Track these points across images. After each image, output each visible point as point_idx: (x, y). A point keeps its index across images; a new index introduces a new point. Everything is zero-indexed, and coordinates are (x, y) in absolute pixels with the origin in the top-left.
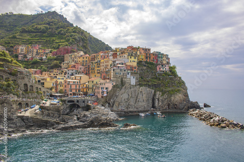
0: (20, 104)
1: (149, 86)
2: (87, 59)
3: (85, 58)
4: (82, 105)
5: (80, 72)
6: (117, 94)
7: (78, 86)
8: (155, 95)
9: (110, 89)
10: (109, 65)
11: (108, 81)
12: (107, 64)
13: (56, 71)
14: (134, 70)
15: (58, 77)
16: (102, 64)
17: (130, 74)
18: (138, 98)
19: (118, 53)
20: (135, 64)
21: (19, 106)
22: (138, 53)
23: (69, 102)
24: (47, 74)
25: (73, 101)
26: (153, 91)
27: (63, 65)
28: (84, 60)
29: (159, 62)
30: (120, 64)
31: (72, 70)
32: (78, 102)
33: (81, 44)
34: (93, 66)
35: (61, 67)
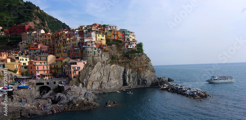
1: (120, 64)
2: (50, 38)
3: (47, 37)
4: (52, 86)
5: (44, 52)
6: (90, 73)
7: (45, 67)
8: (125, 72)
9: (82, 68)
10: (77, 44)
11: (79, 60)
12: (74, 42)
13: (13, 52)
14: (104, 48)
15: (20, 58)
16: (68, 43)
17: (100, 52)
18: (110, 76)
19: (85, 31)
20: (104, 42)
22: (106, 31)
23: (38, 84)
24: (5, 55)
25: (43, 84)
26: (123, 69)
27: (22, 45)
28: (46, 39)
29: (126, 40)
30: (89, 42)
31: (35, 50)
32: (48, 83)
33: (38, 22)
34: (58, 45)
35: (19, 47)
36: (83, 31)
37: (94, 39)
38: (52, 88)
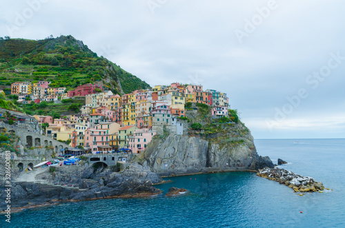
0: (20, 165)
1: (202, 136)
2: (118, 101)
3: (114, 100)
4: (109, 163)
5: (108, 119)
6: (159, 147)
7: (105, 138)
8: (209, 149)
9: (149, 141)
10: (148, 109)
11: (146, 129)
12: (144, 107)
13: (74, 117)
14: (181, 114)
15: (76, 126)
16: (137, 108)
17: (175, 120)
18: (188, 152)
19: (159, 93)
20: (182, 107)
21: (18, 168)
22: (186, 93)
23: (92, 159)
24: (60, 122)
25: (99, 159)
26: (207, 143)
27: (84, 111)
28: (112, 102)
29: (214, 104)
30: (162, 107)
31: (97, 116)
32: (105, 159)
33: (108, 81)
34: (126, 110)
35: (80, 112)
36: (157, 93)
37: (169, 104)
38: (109, 165)
